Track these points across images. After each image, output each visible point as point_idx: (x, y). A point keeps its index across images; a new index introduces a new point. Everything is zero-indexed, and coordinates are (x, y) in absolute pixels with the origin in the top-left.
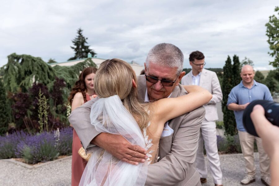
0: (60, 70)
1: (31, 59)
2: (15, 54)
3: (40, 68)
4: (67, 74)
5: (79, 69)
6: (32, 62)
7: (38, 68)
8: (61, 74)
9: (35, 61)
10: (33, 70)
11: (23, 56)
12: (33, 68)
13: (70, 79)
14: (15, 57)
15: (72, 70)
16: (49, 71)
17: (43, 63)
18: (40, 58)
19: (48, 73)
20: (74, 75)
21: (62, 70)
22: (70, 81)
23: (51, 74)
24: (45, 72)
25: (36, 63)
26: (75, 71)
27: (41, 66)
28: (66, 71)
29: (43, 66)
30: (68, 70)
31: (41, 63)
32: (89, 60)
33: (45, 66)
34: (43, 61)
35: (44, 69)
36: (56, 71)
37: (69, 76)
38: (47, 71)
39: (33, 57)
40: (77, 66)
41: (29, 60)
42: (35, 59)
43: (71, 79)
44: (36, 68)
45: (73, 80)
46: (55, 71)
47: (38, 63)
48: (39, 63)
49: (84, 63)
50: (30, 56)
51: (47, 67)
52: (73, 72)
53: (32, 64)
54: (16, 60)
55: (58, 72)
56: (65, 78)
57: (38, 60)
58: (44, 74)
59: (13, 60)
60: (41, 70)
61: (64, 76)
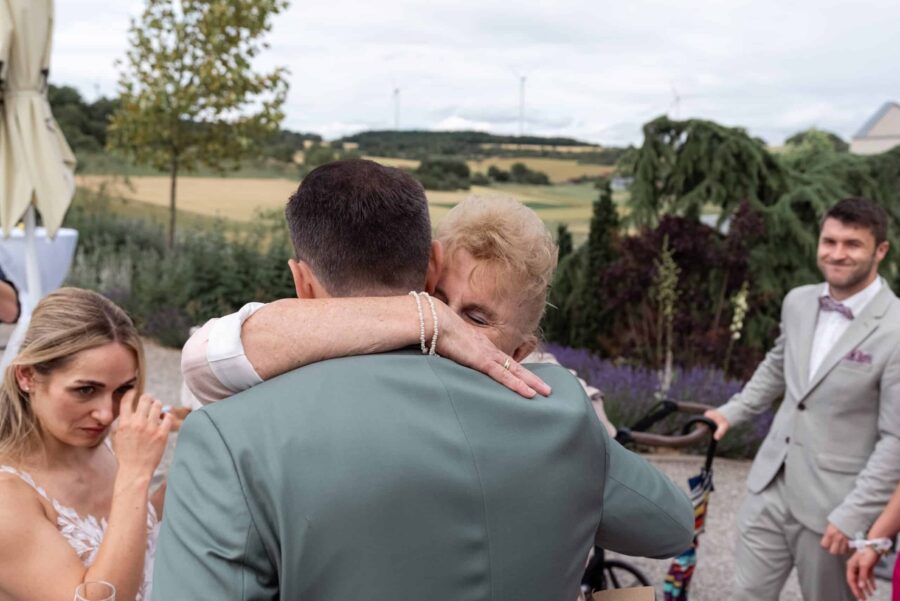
0: (818, 168)
1: (709, 134)
2: (665, 118)
3: (732, 161)
4: (839, 182)
6: (710, 143)
7: (726, 163)
8: (809, 184)
9: (721, 140)
11: (689, 123)
12: (711, 160)
14: (663, 126)
16: (765, 171)
18: (744, 129)
19: (761, 178)
21: (827, 168)
23: (773, 183)
24: (750, 176)
25: (722, 147)
26: (874, 174)
27: (738, 156)
28: (836, 174)
29: (744, 157)
30: (845, 169)
31: (739, 146)
33: (751, 157)
35: (749, 167)
38: (760, 170)
39: (722, 128)
41: (703, 135)
42: (722, 134)
44: (718, 165)
46: (787, 173)
47: (729, 147)
48: (734, 147)
50: (709, 122)
51: (759, 158)
52: (867, 177)
53: (710, 153)
54: (667, 139)
55: (806, 176)
56: (815, 200)
57: (732, 138)
58: (745, 180)
59: (659, 138)
60: (735, 170)
61: (819, 191)
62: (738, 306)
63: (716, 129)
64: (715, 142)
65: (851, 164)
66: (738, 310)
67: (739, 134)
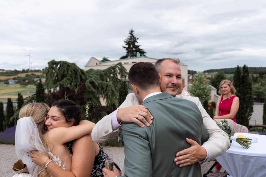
0: (92, 73)
1: (67, 65)
2: (54, 60)
3: (73, 72)
4: (98, 77)
5: (110, 73)
6: (67, 67)
7: (72, 72)
8: (92, 77)
9: (70, 66)
10: (68, 74)
11: (60, 62)
12: (68, 72)
13: (99, 82)
14: (54, 63)
15: (103, 73)
16: (81, 74)
17: (76, 68)
18: (75, 64)
19: (81, 76)
20: (104, 79)
21: (95, 73)
22: (98, 83)
23: (84, 77)
24: (78, 76)
25: (70, 68)
26: (105, 74)
27: (74, 71)
28: (97, 75)
29: (76, 71)
30: (99, 73)
31: (74, 68)
32: (119, 64)
33: (78, 71)
34: (77, 66)
35: (77, 73)
36: (88, 75)
37: (99, 79)
38: (80, 74)
39: (69, 63)
40: (108, 70)
41: (65, 65)
42: (70, 65)
43: (101, 81)
44: (70, 73)
45: (101, 83)
46: (86, 75)
47: (72, 68)
48: (73, 68)
49: (114, 67)
50: (66, 62)
51: (80, 71)
52: (104, 75)
53: (67, 69)
54: (55, 66)
55: (90, 75)
56: (94, 81)
57: (72, 66)
58: (77, 77)
59: (52, 66)
60: (74, 74)
61: (94, 79)
62: (87, 108)
63: (68, 64)
64: (68, 67)
65: (100, 72)
66: (87, 109)
67: (74, 65)
